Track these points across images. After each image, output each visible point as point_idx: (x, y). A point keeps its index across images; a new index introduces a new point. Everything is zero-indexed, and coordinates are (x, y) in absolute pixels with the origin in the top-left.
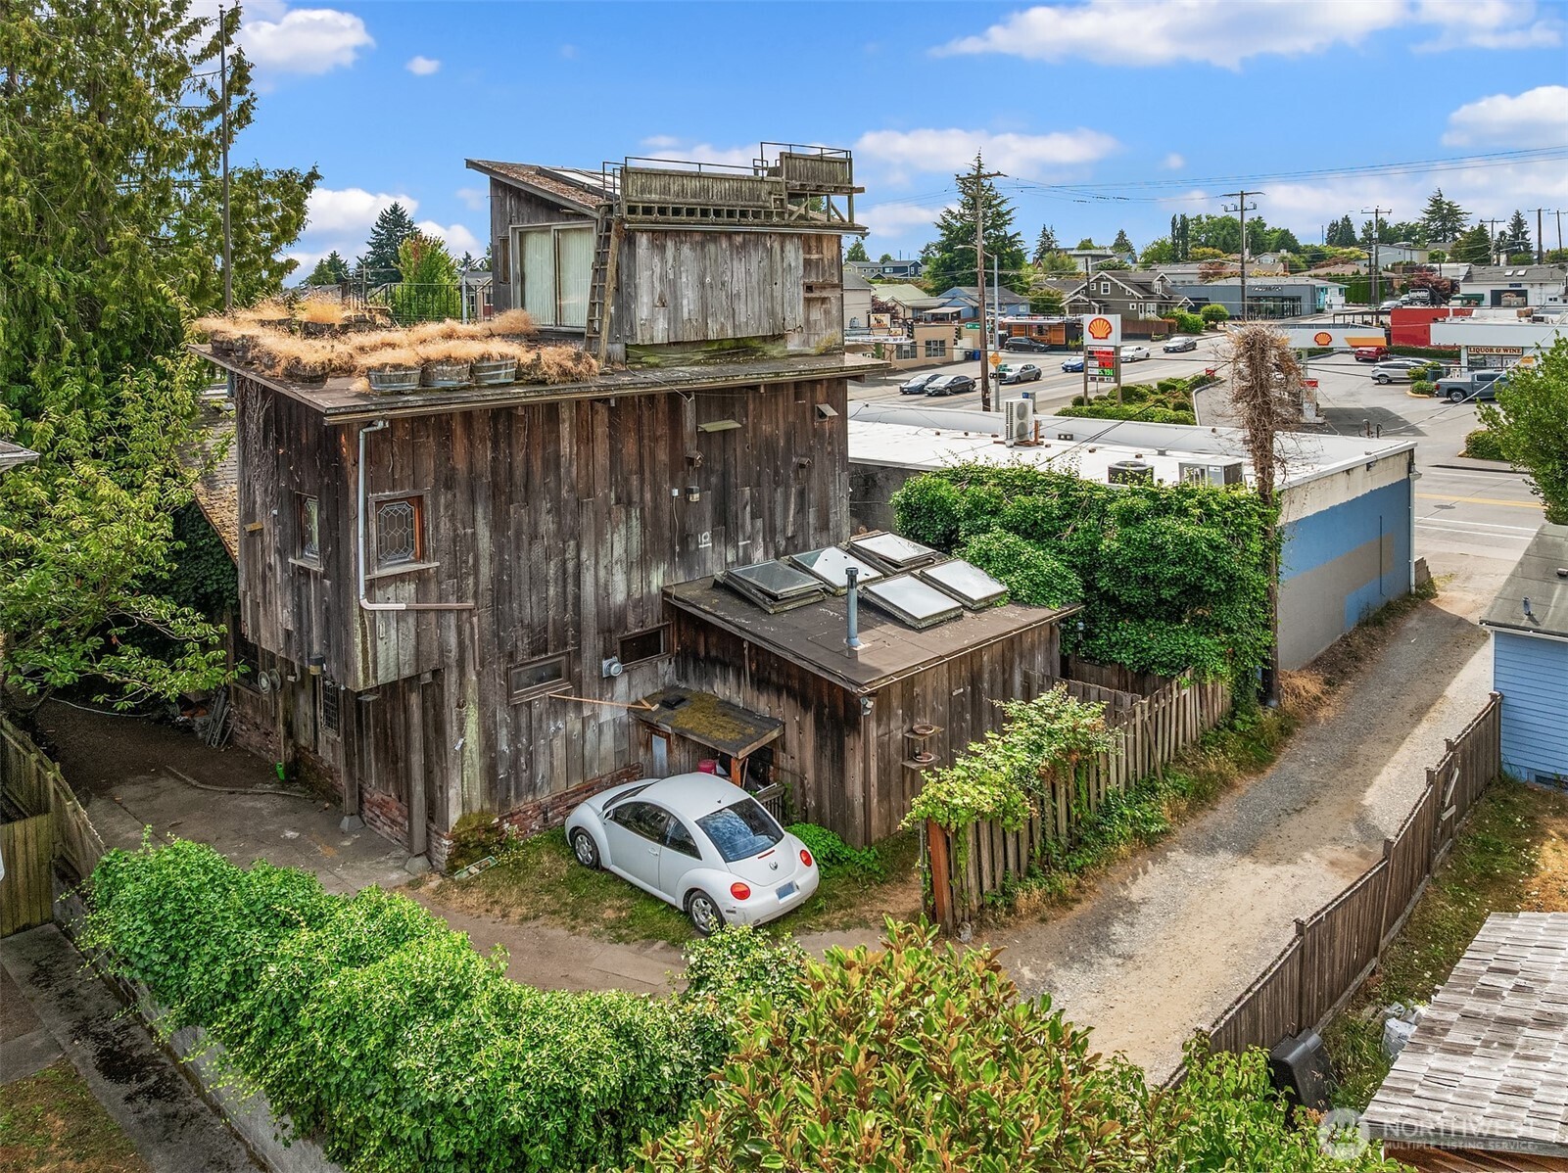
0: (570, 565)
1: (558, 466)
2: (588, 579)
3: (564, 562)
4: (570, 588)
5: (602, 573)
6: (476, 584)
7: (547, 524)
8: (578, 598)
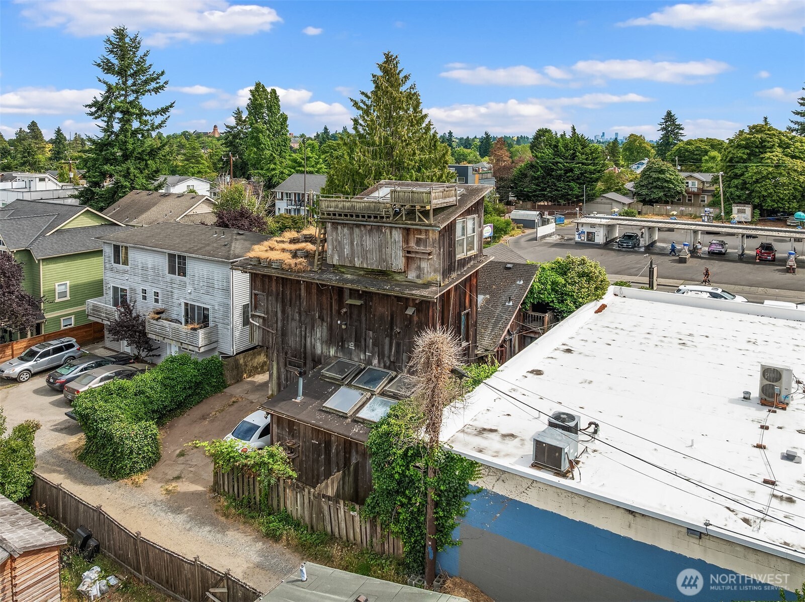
0: (303, 333)
1: (300, 299)
2: (308, 340)
3: (301, 330)
4: (303, 340)
5: (313, 340)
6: (277, 327)
7: (297, 317)
8: (305, 345)
